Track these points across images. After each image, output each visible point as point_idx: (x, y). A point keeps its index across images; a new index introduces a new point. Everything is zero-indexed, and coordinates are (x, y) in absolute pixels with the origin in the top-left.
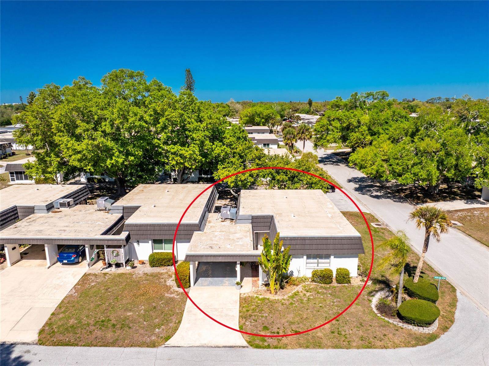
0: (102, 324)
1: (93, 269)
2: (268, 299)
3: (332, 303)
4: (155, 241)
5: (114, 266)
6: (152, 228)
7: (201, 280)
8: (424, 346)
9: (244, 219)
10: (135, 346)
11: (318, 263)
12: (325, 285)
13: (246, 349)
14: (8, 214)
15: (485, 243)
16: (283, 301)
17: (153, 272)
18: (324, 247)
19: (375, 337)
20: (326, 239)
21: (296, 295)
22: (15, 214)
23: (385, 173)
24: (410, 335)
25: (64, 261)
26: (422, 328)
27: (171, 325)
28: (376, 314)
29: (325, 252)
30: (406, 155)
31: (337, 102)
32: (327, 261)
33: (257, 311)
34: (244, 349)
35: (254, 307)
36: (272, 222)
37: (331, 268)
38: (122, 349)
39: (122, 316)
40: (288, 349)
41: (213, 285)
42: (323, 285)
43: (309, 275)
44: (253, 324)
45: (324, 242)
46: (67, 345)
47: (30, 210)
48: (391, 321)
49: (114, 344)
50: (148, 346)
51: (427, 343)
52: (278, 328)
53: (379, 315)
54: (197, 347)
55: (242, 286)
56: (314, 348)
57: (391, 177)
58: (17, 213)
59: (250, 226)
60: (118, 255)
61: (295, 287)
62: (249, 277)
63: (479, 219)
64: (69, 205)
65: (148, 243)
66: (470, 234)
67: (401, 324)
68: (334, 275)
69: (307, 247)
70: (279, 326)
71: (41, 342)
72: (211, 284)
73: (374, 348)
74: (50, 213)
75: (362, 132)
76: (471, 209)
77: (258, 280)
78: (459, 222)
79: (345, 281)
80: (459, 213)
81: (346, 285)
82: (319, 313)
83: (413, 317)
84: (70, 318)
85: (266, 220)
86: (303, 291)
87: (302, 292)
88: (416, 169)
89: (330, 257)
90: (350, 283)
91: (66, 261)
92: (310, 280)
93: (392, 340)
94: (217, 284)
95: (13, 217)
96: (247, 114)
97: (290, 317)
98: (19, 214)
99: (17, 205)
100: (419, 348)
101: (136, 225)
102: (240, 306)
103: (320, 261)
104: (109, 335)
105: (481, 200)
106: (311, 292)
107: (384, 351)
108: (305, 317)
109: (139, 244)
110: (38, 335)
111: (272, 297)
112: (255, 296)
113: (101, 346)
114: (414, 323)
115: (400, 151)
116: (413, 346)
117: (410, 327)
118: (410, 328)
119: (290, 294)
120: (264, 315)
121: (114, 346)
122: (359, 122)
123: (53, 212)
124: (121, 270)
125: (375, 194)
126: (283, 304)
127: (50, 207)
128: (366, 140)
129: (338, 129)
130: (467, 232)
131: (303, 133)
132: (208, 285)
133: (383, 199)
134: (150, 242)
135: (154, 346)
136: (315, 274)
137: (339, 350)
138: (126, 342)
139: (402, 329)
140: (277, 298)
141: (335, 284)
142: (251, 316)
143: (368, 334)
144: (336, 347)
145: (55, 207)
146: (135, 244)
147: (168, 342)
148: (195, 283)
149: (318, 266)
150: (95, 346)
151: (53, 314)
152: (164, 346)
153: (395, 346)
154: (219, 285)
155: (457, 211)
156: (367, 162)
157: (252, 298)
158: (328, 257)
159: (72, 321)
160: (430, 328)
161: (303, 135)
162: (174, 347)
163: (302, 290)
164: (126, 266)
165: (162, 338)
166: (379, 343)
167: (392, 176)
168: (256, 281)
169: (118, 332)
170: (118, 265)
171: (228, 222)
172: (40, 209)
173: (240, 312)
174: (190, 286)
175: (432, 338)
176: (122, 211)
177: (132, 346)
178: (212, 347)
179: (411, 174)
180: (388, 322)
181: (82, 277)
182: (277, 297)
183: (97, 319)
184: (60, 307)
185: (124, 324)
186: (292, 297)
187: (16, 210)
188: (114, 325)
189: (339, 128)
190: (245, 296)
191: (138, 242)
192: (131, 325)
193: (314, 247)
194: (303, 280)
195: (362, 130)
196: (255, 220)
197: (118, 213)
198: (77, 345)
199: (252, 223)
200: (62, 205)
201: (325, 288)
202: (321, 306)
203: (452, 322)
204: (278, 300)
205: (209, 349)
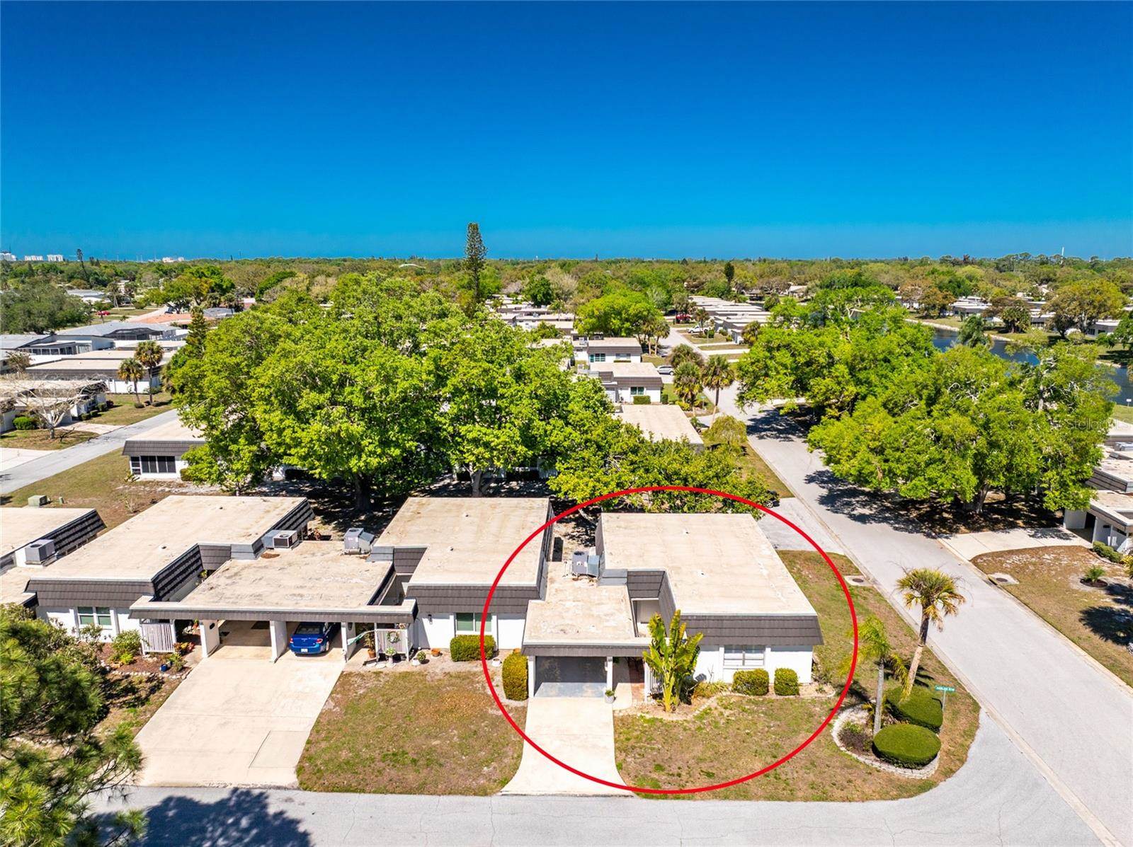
0: (395, 758)
1: (353, 665)
2: (661, 720)
3: (766, 729)
4: (461, 617)
5: (391, 659)
6: (456, 593)
7: (544, 686)
8: (910, 799)
9: (614, 576)
10: (455, 794)
11: (744, 660)
12: (756, 698)
13: (630, 799)
14: (187, 561)
15: (1050, 621)
16: (685, 724)
17: (459, 670)
18: (754, 632)
19: (835, 785)
20: (758, 618)
21: (707, 714)
22: (197, 561)
23: (874, 475)
24: (891, 781)
25: (303, 650)
26: (910, 770)
27: (506, 761)
28: (838, 748)
29: (755, 642)
30: (915, 444)
31: (786, 309)
32: (759, 655)
33: (644, 739)
34: (627, 799)
35: (639, 733)
36: (664, 584)
37: (766, 668)
38: (435, 798)
39: (424, 747)
40: (695, 800)
41: (566, 695)
42: (752, 697)
43: (729, 678)
44: (638, 761)
45: (755, 624)
46: (347, 791)
47: (224, 553)
48: (861, 759)
49: (420, 790)
50: (475, 794)
51: (916, 794)
52: (679, 768)
53: (843, 749)
54: (552, 795)
55: (615, 698)
56: (736, 799)
57: (887, 483)
58: (200, 558)
59: (625, 589)
60: (397, 640)
61: (705, 700)
62: (627, 682)
63: (1049, 570)
64: (291, 543)
65: (448, 618)
66: (1027, 601)
67: (877, 765)
68: (772, 680)
69: (725, 632)
70: (680, 764)
72: (561, 693)
73: (831, 801)
74: (260, 558)
75: (837, 377)
76: (1038, 548)
77: (643, 687)
78: (1012, 576)
79: (790, 692)
80: (1015, 558)
81: (792, 697)
82: (745, 744)
83: (896, 752)
84: (338, 749)
85: (652, 579)
86: (719, 707)
87: (716, 708)
88: (932, 472)
89: (764, 650)
90: (798, 694)
91: (306, 650)
92: (730, 688)
93: (859, 789)
94: (572, 694)
95: (194, 567)
96: (593, 312)
97: (698, 750)
98: (204, 560)
99: (200, 543)
100: (902, 801)
101: (428, 588)
102: (615, 731)
103: (748, 655)
104: (411, 777)
105: (1064, 529)
106: (731, 709)
107: (847, 804)
108: (722, 750)
109: (431, 621)
110: (296, 776)
111: (667, 717)
112: (639, 714)
113: (401, 793)
114: (897, 763)
115: (904, 435)
116: (893, 799)
117: (892, 769)
118: (890, 770)
119: (697, 712)
120: (656, 746)
121: (421, 793)
122: (830, 356)
123: (265, 557)
124: (403, 667)
125: (859, 511)
126: (685, 729)
127: (259, 548)
128: (846, 393)
129: (787, 368)
130: (1022, 598)
131: (715, 374)
132: (558, 695)
133: (874, 524)
134: (452, 617)
135: (486, 794)
136: (738, 678)
137: (776, 802)
138: (440, 787)
139: (878, 771)
140: (675, 719)
141: (772, 695)
142: (633, 748)
143: (824, 779)
144: (771, 798)
145: (265, 546)
146: (426, 621)
147: (506, 788)
148: (536, 690)
149: (744, 664)
150: (391, 793)
151: (309, 742)
152: (500, 794)
153: (865, 798)
154: (577, 696)
155: (1011, 552)
156: (841, 451)
157: (634, 717)
158: (761, 649)
159: (344, 755)
160: (923, 771)
161: (715, 377)
162: (516, 795)
163: (716, 705)
164: (410, 659)
165: (495, 781)
166: (838, 793)
167: (888, 480)
168: (637, 688)
169: (424, 773)
170: (397, 658)
171: (585, 580)
172: (242, 551)
173: (616, 741)
174: (527, 697)
175: (925, 786)
176: (391, 557)
177: (450, 794)
178: (576, 796)
179: (925, 479)
180: (857, 761)
181: (339, 680)
182: (674, 717)
183: (386, 753)
184: (317, 730)
185: (430, 760)
186: (700, 717)
187: (199, 552)
188: (414, 761)
189: (789, 367)
190: (621, 714)
191: (430, 617)
192: (442, 761)
193: (737, 632)
194: (719, 688)
195: (837, 374)
196: (632, 579)
197: (384, 560)
198: (363, 791)
199: (628, 584)
200: (280, 543)
201: (756, 703)
202: (748, 734)
203: (962, 762)
204: (677, 722)
205: (571, 799)
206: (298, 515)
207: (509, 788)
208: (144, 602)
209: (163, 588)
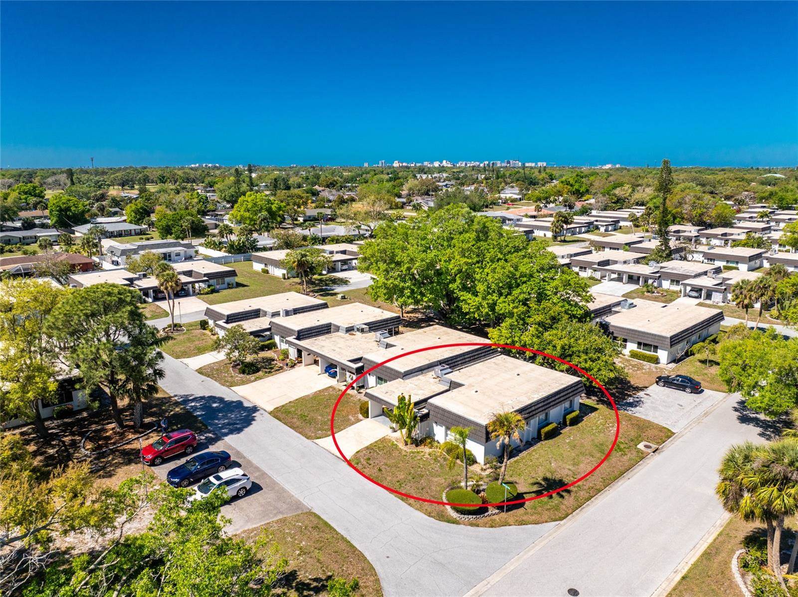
0: (302, 417)
1: (339, 385)
2: (396, 446)
3: (430, 469)
4: (377, 377)
7: (381, 417)
14: (322, 328)
16: (403, 451)
21: (418, 453)
24: (442, 511)
25: (326, 373)
26: (456, 513)
27: (329, 433)
33: (380, 449)
34: (342, 462)
35: (383, 446)
38: (294, 432)
39: (315, 417)
41: (383, 423)
44: (366, 454)
46: (278, 419)
47: (338, 329)
49: (295, 428)
50: (305, 437)
52: (374, 463)
53: (445, 491)
54: (324, 448)
55: (394, 432)
58: (330, 329)
61: (427, 448)
64: (362, 331)
69: (445, 418)
70: (377, 462)
71: (270, 413)
74: (348, 334)
84: (294, 407)
87: (425, 452)
93: (422, 505)
95: (325, 331)
97: (391, 461)
98: (332, 330)
99: (332, 322)
101: (369, 360)
102: (376, 441)
104: (298, 423)
109: (370, 376)
110: (274, 409)
111: (401, 446)
112: (393, 440)
113: (288, 426)
119: (415, 450)
120: (380, 453)
121: (293, 429)
123: (350, 334)
124: (352, 392)
126: (399, 453)
127: (350, 330)
132: (380, 422)
134: (375, 377)
135: (308, 438)
138: (300, 430)
139: (443, 506)
140: (402, 448)
142: (372, 449)
146: (368, 376)
148: (374, 417)
150: (286, 425)
151: (290, 402)
152: (312, 441)
154: (385, 425)
157: (390, 441)
159: (293, 409)
160: (461, 516)
162: (316, 443)
165: (316, 436)
169: (303, 424)
171: (437, 380)
172: (343, 329)
173: (370, 444)
174: (368, 418)
175: (452, 521)
176: (385, 346)
177: (300, 433)
178: (330, 453)
181: (327, 388)
183: (303, 414)
184: (297, 400)
185: (310, 422)
186: (414, 452)
187: (330, 326)
188: (306, 420)
190: (387, 438)
191: (370, 374)
192: (313, 423)
197: (382, 347)
198: (281, 421)
199: (450, 387)
200: (358, 330)
202: (419, 466)
203: (492, 527)
206: (389, 322)
207: (317, 441)
208: (291, 339)
209: (303, 335)
